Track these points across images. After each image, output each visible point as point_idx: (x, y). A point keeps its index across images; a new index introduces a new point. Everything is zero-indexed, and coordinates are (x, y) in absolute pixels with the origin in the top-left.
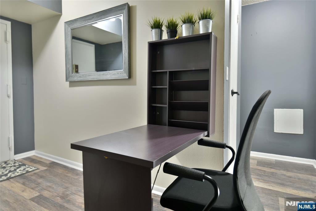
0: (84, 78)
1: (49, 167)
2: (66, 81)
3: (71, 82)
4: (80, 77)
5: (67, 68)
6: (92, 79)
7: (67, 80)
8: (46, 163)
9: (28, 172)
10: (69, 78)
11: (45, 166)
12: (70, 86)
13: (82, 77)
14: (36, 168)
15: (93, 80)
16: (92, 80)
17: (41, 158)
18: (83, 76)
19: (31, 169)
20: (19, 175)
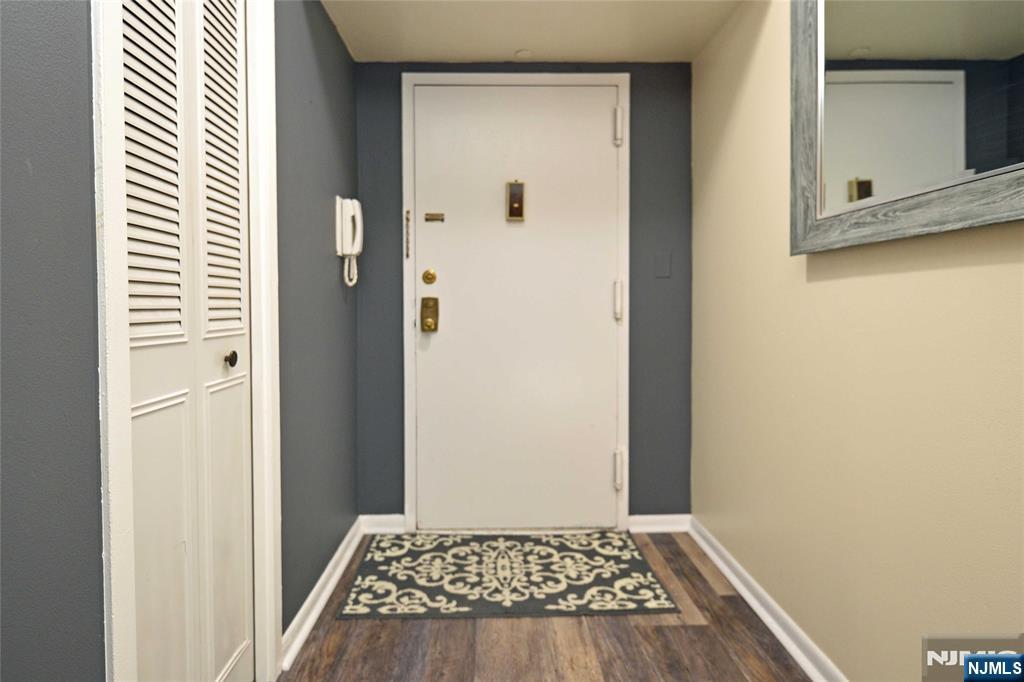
0: (884, 228)
1: (717, 619)
2: (792, 254)
3: (813, 255)
4: (857, 225)
5: (799, 191)
6: (926, 225)
7: (795, 250)
8: (710, 590)
9: (641, 610)
10: (805, 239)
11: (701, 607)
12: (813, 273)
13: (870, 223)
14: (673, 602)
15: (935, 229)
16: (927, 230)
17: (703, 555)
18: (874, 216)
19: (657, 597)
20: (612, 613)
